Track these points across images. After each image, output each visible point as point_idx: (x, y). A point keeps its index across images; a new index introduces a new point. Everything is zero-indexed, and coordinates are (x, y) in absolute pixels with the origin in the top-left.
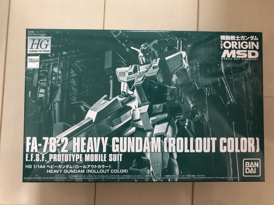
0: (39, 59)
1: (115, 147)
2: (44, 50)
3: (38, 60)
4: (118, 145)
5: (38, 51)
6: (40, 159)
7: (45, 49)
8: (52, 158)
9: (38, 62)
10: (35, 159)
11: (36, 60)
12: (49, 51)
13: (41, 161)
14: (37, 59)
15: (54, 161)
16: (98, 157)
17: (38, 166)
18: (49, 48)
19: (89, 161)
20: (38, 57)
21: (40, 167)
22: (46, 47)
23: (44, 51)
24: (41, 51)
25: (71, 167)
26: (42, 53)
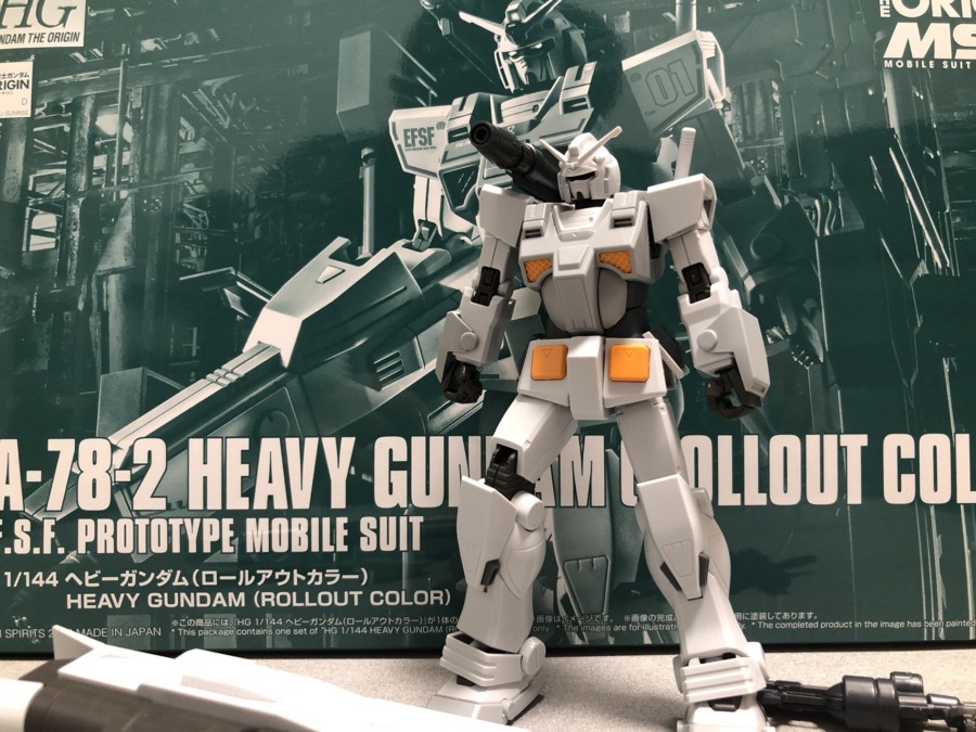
0: (30, 73)
1: (391, 485)
2: (54, 30)
3: (25, 80)
4: (404, 473)
5: (27, 37)
6: (33, 545)
7: (60, 29)
8: (91, 538)
9: (27, 87)
10: (12, 546)
11: (18, 78)
12: (75, 36)
13: (37, 551)
14: (22, 75)
15: (101, 550)
16: (309, 533)
17: (23, 578)
18: (77, 24)
19: (266, 550)
20: (26, 67)
21: (34, 582)
22: (64, 21)
23: (56, 37)
24: (39, 37)
25: (180, 580)
26: (45, 44)
